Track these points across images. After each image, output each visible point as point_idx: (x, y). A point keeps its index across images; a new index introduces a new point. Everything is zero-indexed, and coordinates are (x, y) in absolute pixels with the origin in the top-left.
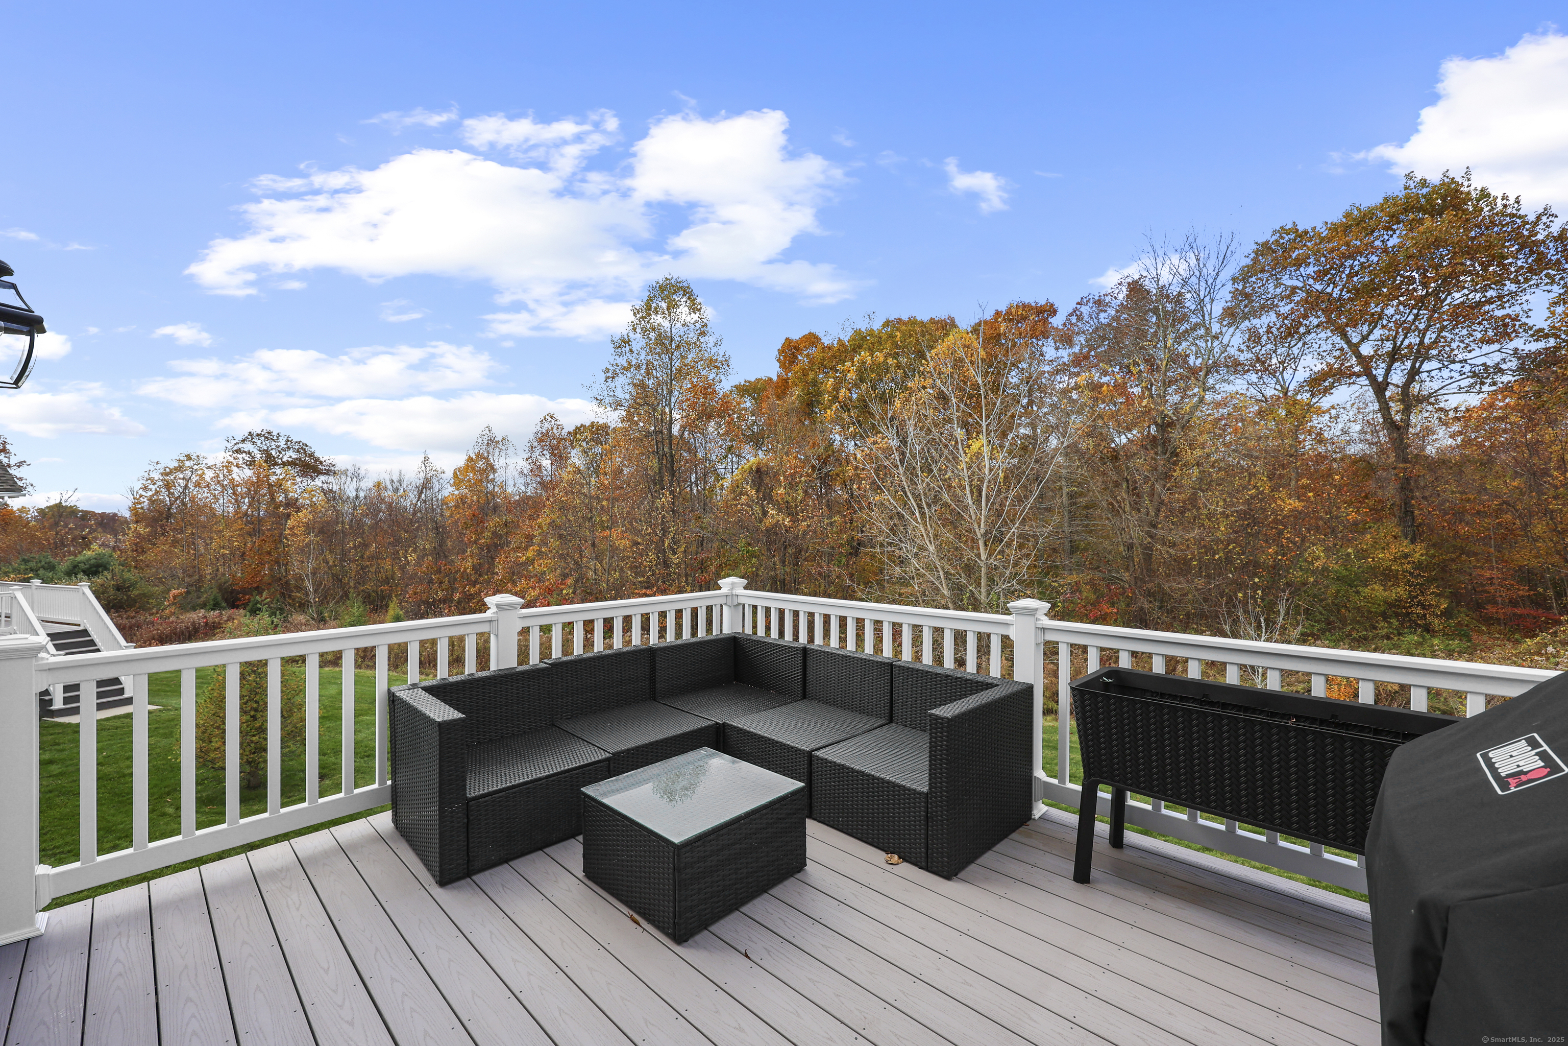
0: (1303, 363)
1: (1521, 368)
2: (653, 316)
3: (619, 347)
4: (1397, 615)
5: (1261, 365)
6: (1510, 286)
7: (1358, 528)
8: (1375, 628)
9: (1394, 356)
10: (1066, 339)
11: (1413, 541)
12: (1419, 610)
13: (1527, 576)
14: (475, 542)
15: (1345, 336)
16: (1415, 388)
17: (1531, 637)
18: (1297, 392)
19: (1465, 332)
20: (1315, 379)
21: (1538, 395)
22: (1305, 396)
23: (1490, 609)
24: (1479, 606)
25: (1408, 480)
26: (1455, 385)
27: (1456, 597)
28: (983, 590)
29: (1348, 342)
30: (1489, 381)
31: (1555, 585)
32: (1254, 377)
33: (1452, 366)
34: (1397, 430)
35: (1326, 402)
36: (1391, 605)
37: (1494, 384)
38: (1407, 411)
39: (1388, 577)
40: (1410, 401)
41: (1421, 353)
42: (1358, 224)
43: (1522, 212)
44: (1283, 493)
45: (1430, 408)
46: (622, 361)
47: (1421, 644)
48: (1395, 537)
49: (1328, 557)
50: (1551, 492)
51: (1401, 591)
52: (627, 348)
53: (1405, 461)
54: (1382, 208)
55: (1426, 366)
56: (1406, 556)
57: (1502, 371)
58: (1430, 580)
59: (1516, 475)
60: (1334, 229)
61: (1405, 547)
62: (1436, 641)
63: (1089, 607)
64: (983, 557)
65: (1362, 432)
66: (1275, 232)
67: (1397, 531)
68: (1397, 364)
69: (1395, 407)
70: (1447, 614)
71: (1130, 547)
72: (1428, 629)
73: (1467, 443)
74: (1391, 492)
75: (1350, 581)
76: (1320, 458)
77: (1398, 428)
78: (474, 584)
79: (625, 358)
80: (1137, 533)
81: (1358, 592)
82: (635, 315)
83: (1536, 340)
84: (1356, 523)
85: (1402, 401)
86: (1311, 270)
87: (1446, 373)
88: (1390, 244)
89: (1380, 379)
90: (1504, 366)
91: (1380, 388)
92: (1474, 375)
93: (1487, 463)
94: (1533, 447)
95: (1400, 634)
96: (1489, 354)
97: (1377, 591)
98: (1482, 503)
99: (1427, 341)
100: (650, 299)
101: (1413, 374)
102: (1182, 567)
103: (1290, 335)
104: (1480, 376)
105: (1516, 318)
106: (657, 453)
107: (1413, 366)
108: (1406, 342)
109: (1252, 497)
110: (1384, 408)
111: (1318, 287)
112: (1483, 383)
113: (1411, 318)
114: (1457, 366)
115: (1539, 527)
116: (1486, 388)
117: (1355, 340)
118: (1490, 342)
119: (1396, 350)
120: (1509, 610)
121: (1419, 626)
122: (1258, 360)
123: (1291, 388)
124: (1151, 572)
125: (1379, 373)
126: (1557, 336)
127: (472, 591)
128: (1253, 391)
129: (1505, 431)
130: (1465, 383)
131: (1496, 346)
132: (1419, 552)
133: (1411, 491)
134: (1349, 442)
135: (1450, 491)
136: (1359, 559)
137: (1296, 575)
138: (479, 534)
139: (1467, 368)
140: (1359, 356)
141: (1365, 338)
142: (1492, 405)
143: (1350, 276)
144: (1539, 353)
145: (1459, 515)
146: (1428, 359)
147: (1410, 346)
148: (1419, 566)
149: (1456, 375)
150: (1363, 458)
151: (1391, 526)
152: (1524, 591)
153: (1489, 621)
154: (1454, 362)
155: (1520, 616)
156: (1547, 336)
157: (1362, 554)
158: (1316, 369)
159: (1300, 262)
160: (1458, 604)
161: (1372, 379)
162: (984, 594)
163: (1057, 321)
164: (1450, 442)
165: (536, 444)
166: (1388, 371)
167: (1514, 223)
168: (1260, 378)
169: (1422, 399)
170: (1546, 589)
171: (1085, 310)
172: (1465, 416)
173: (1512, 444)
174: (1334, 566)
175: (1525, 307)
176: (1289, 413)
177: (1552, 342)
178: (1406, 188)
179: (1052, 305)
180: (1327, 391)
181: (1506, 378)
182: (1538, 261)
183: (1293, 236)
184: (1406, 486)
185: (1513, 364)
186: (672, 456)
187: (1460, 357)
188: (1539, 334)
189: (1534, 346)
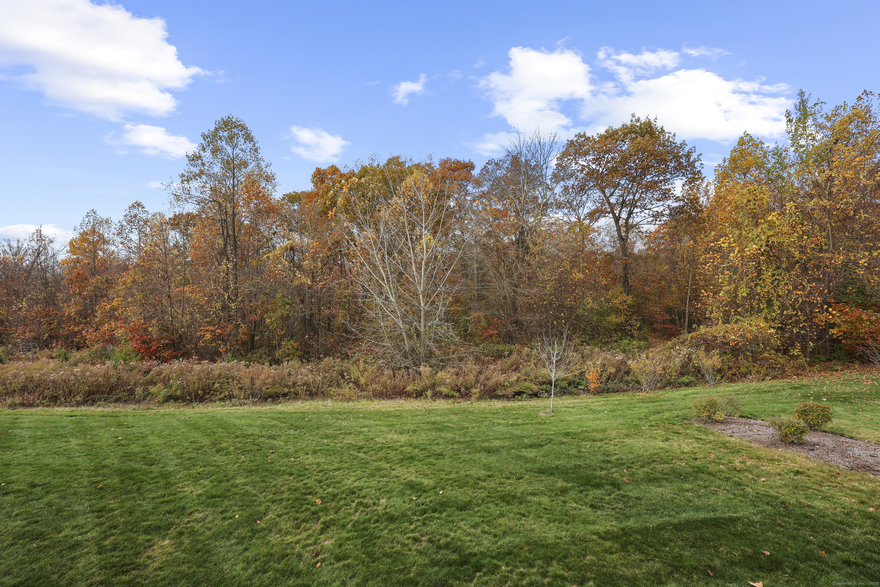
0: (587, 205)
1: (670, 214)
2: (219, 142)
3: (192, 160)
4: (621, 330)
5: (570, 205)
6: (669, 176)
7: (606, 288)
8: (612, 337)
9: (623, 204)
10: (478, 183)
11: (628, 295)
12: (629, 328)
13: (669, 310)
14: (80, 294)
15: (603, 192)
16: (631, 221)
17: (670, 341)
18: (584, 219)
19: (651, 196)
20: (591, 214)
21: (675, 227)
22: (587, 222)
23: (655, 325)
24: (652, 324)
25: (626, 264)
26: (646, 220)
27: (643, 321)
28: (422, 324)
29: (605, 196)
30: (658, 219)
31: (679, 315)
32: (566, 211)
33: (645, 211)
34: (623, 240)
35: (596, 225)
36: (618, 325)
37: (660, 221)
38: (627, 232)
39: (617, 311)
40: (629, 227)
41: (633, 204)
42: (611, 137)
43: (675, 141)
44: (575, 270)
45: (636, 231)
46: (196, 170)
47: (629, 344)
48: (621, 292)
49: (593, 302)
50: (679, 272)
51: (622, 319)
52: (200, 161)
53: (626, 256)
54: (621, 130)
55: (636, 210)
56: (625, 302)
57: (663, 215)
58: (633, 313)
59: (667, 263)
60: (601, 137)
61: (624, 297)
62: (635, 343)
63: (484, 331)
64: (422, 305)
65: (610, 241)
66: (576, 136)
67: (621, 289)
68: (624, 209)
69: (623, 229)
70: (640, 329)
71: (505, 297)
72: (632, 336)
73: (650, 248)
74: (619, 271)
75: (602, 314)
76: (593, 253)
77: (623, 239)
78: (78, 324)
79: (198, 168)
80: (508, 291)
81: (605, 319)
82: (204, 139)
83: (676, 202)
84: (606, 285)
85: (625, 226)
86: (591, 158)
87: (643, 214)
88: (624, 149)
89: (617, 215)
90: (664, 213)
91: (617, 219)
92: (653, 216)
93: (656, 258)
94: (673, 251)
95: (621, 339)
96: (658, 207)
97: (613, 319)
98: (654, 276)
99: (636, 198)
100: (216, 129)
101: (630, 213)
102: (530, 309)
103: (582, 190)
104: (657, 216)
105: (670, 190)
106: (223, 234)
107: (630, 209)
108: (628, 198)
109: (562, 272)
110: (619, 229)
111: (594, 166)
112: (656, 220)
113: (630, 186)
114: (647, 211)
115: (674, 288)
116: (657, 223)
117: (608, 195)
118: (659, 200)
119: (624, 201)
120: (662, 326)
121: (629, 335)
122: (568, 202)
123: (582, 217)
124: (515, 310)
125: (617, 212)
126: (684, 201)
127: (76, 329)
128: (566, 219)
129: (663, 244)
130: (650, 219)
131: (661, 203)
132: (630, 300)
133: (628, 270)
134: (605, 246)
135: (642, 271)
136: (606, 303)
137: (580, 311)
138: (82, 288)
139: (651, 213)
140: (609, 203)
141: (612, 195)
142: (659, 231)
143: (607, 162)
144: (677, 208)
145: (645, 282)
146: (637, 207)
147: (629, 200)
148: (630, 306)
149: (647, 215)
150: (610, 254)
151: (619, 287)
152: (668, 317)
153: (654, 330)
154: (646, 209)
155: (666, 328)
156: (680, 200)
157: (608, 301)
158: (592, 208)
159: (586, 153)
160: (644, 323)
161: (614, 215)
162: (422, 327)
163: (475, 172)
164: (643, 247)
165: (124, 223)
166: (620, 211)
167: (671, 145)
168: (569, 211)
169: (633, 226)
170: (676, 316)
171: (490, 167)
172: (649, 236)
173: (666, 250)
174: (595, 307)
175: (673, 186)
176: (580, 229)
177: (682, 203)
178: (632, 121)
179: (472, 164)
180: (597, 220)
181: (665, 218)
182: (679, 165)
183: (583, 139)
184: (626, 268)
185: (667, 212)
186: (235, 237)
187: (649, 207)
188: (677, 199)
189: (676, 205)
